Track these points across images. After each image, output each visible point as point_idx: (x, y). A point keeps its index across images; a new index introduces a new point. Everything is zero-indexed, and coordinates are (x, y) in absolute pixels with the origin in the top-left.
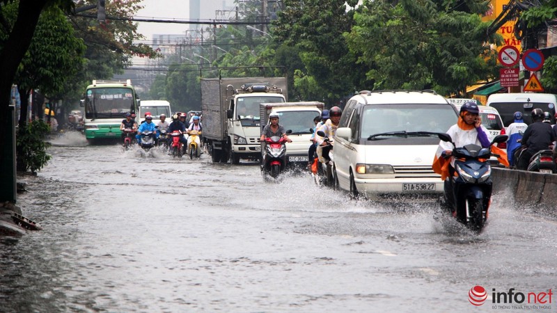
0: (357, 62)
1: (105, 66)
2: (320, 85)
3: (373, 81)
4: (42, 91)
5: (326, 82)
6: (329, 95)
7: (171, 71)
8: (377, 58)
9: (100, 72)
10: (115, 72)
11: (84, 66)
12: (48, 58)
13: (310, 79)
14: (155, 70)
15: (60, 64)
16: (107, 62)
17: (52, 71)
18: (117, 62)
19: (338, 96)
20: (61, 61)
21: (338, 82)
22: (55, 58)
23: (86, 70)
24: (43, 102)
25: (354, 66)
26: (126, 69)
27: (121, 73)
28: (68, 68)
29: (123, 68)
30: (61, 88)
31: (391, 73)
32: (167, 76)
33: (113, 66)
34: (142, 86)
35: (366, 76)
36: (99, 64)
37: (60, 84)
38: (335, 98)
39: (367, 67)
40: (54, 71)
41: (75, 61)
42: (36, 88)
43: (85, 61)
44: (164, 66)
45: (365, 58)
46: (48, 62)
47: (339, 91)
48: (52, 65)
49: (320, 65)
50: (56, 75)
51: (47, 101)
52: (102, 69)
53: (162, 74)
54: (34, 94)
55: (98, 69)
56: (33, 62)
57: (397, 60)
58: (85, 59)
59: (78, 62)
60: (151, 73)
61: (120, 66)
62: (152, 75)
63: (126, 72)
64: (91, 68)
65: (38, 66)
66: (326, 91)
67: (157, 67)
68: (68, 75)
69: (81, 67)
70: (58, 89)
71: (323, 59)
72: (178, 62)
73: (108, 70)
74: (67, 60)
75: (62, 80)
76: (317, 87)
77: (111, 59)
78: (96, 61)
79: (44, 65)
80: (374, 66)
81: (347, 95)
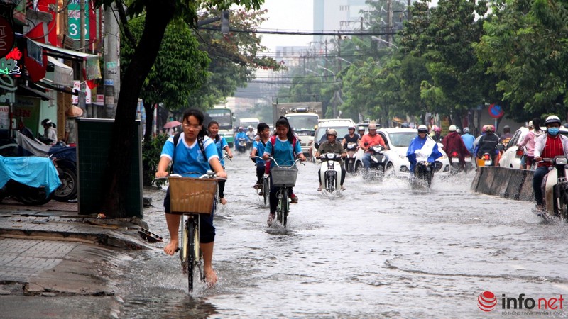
0: (487, 73)
1: (228, 79)
2: (448, 96)
3: (503, 91)
4: (167, 106)
5: (454, 93)
6: (457, 107)
7: (295, 83)
8: (507, 68)
9: (224, 85)
10: (238, 85)
11: (207, 79)
12: (173, 72)
13: (437, 90)
14: (278, 82)
15: (184, 78)
16: (231, 75)
17: (176, 85)
18: (241, 76)
19: (466, 108)
20: (185, 75)
21: (466, 93)
22: (180, 72)
23: (210, 83)
24: (167, 117)
25: (483, 76)
26: (250, 82)
27: (245, 86)
28: (193, 81)
29: (246, 81)
30: (186, 102)
31: (522, 83)
32: (291, 89)
33: (236, 79)
34: (265, 99)
35: (496, 87)
36: (222, 77)
37: (184, 98)
38: (463, 110)
39: (497, 77)
40: (178, 84)
41: (200, 74)
42: (160, 102)
43: (209, 75)
44: (287, 79)
45: (494, 69)
46: (173, 76)
47: (467, 102)
48: (177, 80)
49: (447, 76)
50: (180, 89)
51: (171, 115)
52: (226, 83)
53: (285, 86)
54: (158, 108)
55: (222, 82)
56: (158, 76)
57: (528, 70)
58: (209, 72)
59: (203, 76)
60: (274, 86)
61: (244, 79)
62: (275, 88)
63: (249, 85)
64: (215, 81)
65: (163, 80)
66: (453, 103)
67: (280, 79)
68: (192, 88)
69: (205, 81)
70: (182, 104)
71: (451, 70)
72: (302, 75)
73: (231, 84)
74: (192, 74)
75: (187, 94)
76: (444, 99)
77: (234, 72)
78: (220, 75)
79: (169, 79)
80: (504, 76)
81: (475, 106)
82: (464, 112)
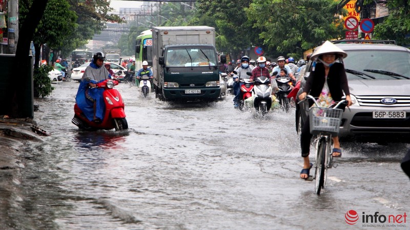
0: (253, 27)
1: (89, 29)
3: (264, 39)
4: (49, 46)
5: (233, 40)
6: (235, 48)
7: (131, 31)
8: (266, 24)
9: (86, 32)
10: (95, 33)
11: (75, 28)
12: (53, 24)
13: (222, 37)
14: (121, 31)
15: (60, 28)
16: (90, 26)
17: (55, 32)
18: (97, 26)
19: (240, 49)
20: (61, 26)
21: (240, 39)
22: (57, 24)
23: (77, 31)
24: (49, 52)
25: (251, 29)
26: (103, 30)
27: (100, 33)
28: (66, 30)
29: (100, 30)
30: (61, 43)
31: (276, 34)
32: (129, 35)
33: (94, 29)
34: (112, 41)
35: (259, 36)
36: (85, 27)
37: (60, 41)
38: (239, 50)
39: (260, 30)
40: (57, 32)
41: (71, 26)
42: (44, 43)
43: (77, 25)
44: (127, 29)
45: (258, 25)
46: (53, 27)
47: (241, 45)
48: (56, 29)
49: (229, 28)
50: (58, 35)
51: (52, 51)
52: (87, 31)
53: (125, 33)
54: (43, 46)
55: (85, 31)
56: (43, 26)
57: (280, 25)
58: (76, 24)
59: (73, 27)
60: (118, 33)
61: (99, 29)
62: (119, 34)
63: (102, 32)
64: (80, 30)
65: (47, 29)
66: (233, 45)
67: (122, 29)
68: (66, 35)
69: (74, 30)
70: (59, 44)
71: (231, 24)
72: (136, 26)
73: (91, 31)
74: (65, 25)
75: (62, 38)
76: (227, 43)
77: (93, 24)
78: (83, 26)
79: (50, 29)
80: (265, 30)
81: (246, 48)
82: (239, 51)
